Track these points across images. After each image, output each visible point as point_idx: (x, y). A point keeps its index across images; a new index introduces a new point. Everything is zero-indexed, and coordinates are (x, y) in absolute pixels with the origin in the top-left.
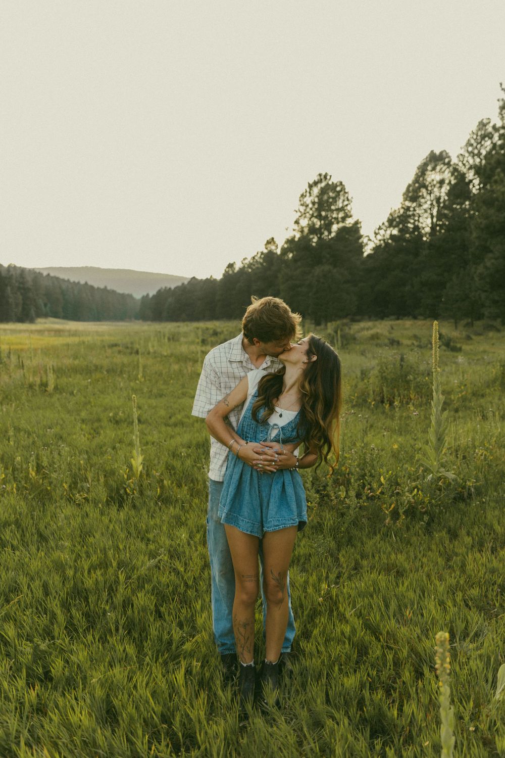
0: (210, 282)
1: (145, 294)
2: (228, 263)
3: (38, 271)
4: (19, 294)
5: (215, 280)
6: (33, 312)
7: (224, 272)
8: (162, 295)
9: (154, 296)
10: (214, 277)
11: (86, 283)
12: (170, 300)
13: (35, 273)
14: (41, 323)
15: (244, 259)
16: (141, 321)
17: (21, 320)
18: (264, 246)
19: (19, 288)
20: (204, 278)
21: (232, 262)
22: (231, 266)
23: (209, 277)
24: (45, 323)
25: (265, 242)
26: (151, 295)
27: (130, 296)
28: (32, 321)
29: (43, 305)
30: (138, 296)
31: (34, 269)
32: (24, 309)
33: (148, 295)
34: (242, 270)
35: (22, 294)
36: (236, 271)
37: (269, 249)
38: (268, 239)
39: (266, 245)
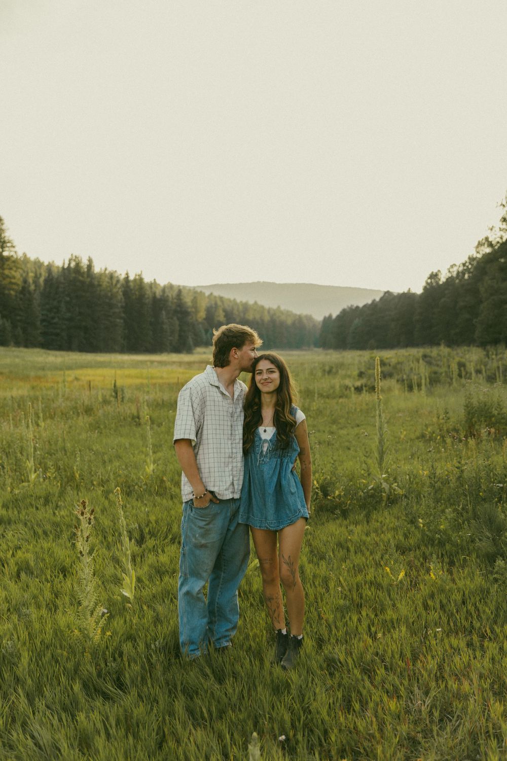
0: (407, 297)
1: (327, 315)
2: (430, 273)
3: (199, 290)
4: (175, 318)
5: (414, 294)
6: (190, 341)
7: (424, 284)
8: (348, 315)
9: (338, 316)
10: (413, 291)
11: (256, 303)
12: (356, 321)
13: (196, 292)
14: (199, 353)
15: (452, 266)
16: (320, 350)
17: (177, 350)
18: (474, 250)
19: (176, 312)
20: (401, 292)
21: (435, 271)
22: (434, 276)
23: (406, 291)
24: (205, 353)
25: (476, 244)
26: (334, 316)
27: (309, 318)
28: (189, 351)
29: (203, 332)
30: (319, 317)
31: (194, 288)
32: (180, 336)
33: (330, 316)
34: (450, 280)
35: (178, 319)
36: (441, 283)
37: (481, 252)
38: (481, 240)
39: (477, 247)
